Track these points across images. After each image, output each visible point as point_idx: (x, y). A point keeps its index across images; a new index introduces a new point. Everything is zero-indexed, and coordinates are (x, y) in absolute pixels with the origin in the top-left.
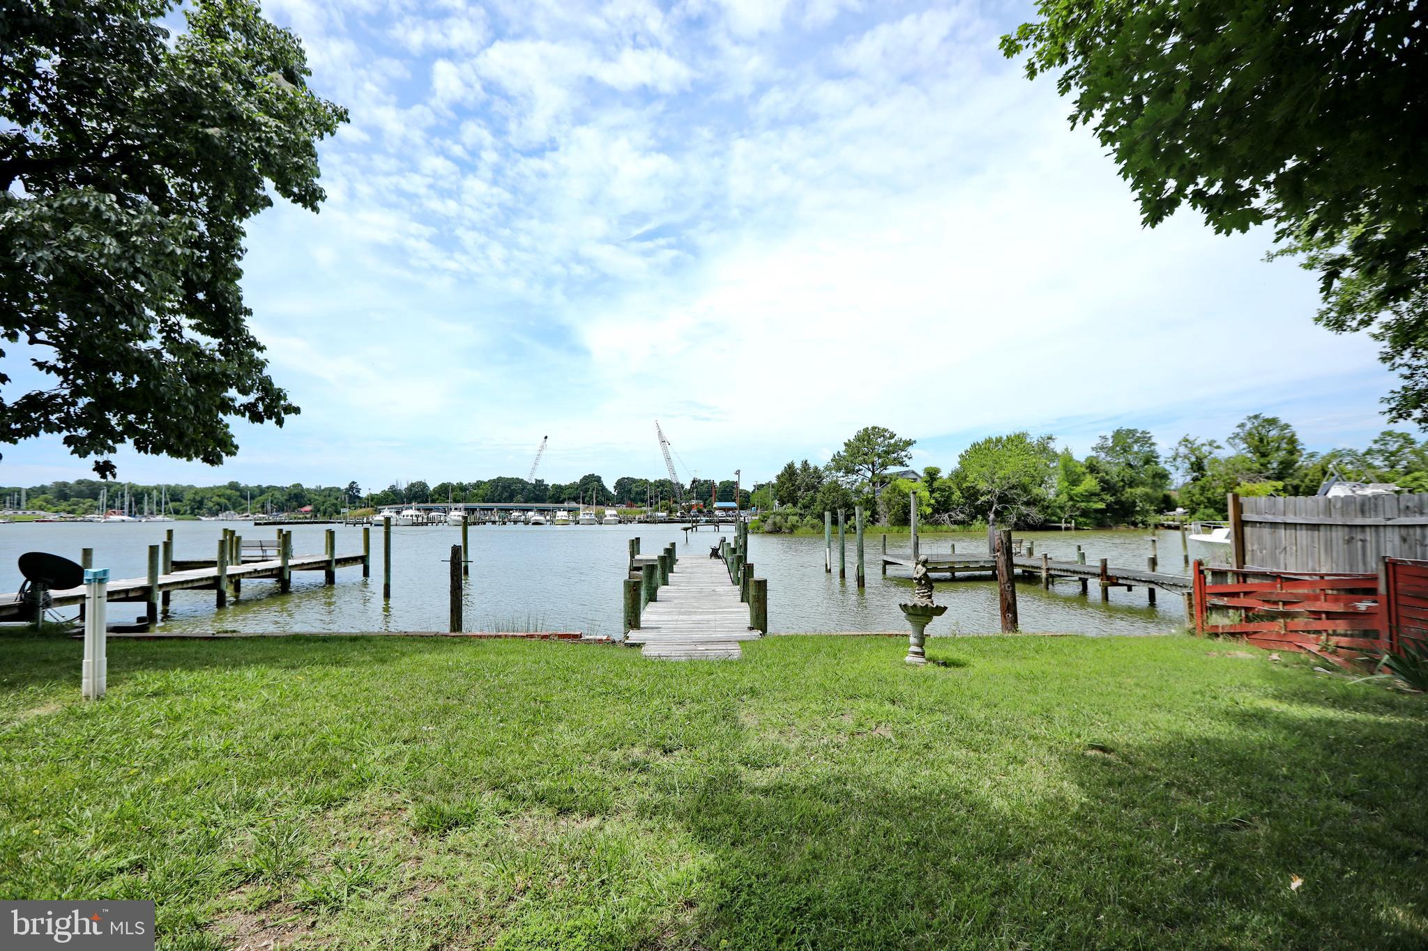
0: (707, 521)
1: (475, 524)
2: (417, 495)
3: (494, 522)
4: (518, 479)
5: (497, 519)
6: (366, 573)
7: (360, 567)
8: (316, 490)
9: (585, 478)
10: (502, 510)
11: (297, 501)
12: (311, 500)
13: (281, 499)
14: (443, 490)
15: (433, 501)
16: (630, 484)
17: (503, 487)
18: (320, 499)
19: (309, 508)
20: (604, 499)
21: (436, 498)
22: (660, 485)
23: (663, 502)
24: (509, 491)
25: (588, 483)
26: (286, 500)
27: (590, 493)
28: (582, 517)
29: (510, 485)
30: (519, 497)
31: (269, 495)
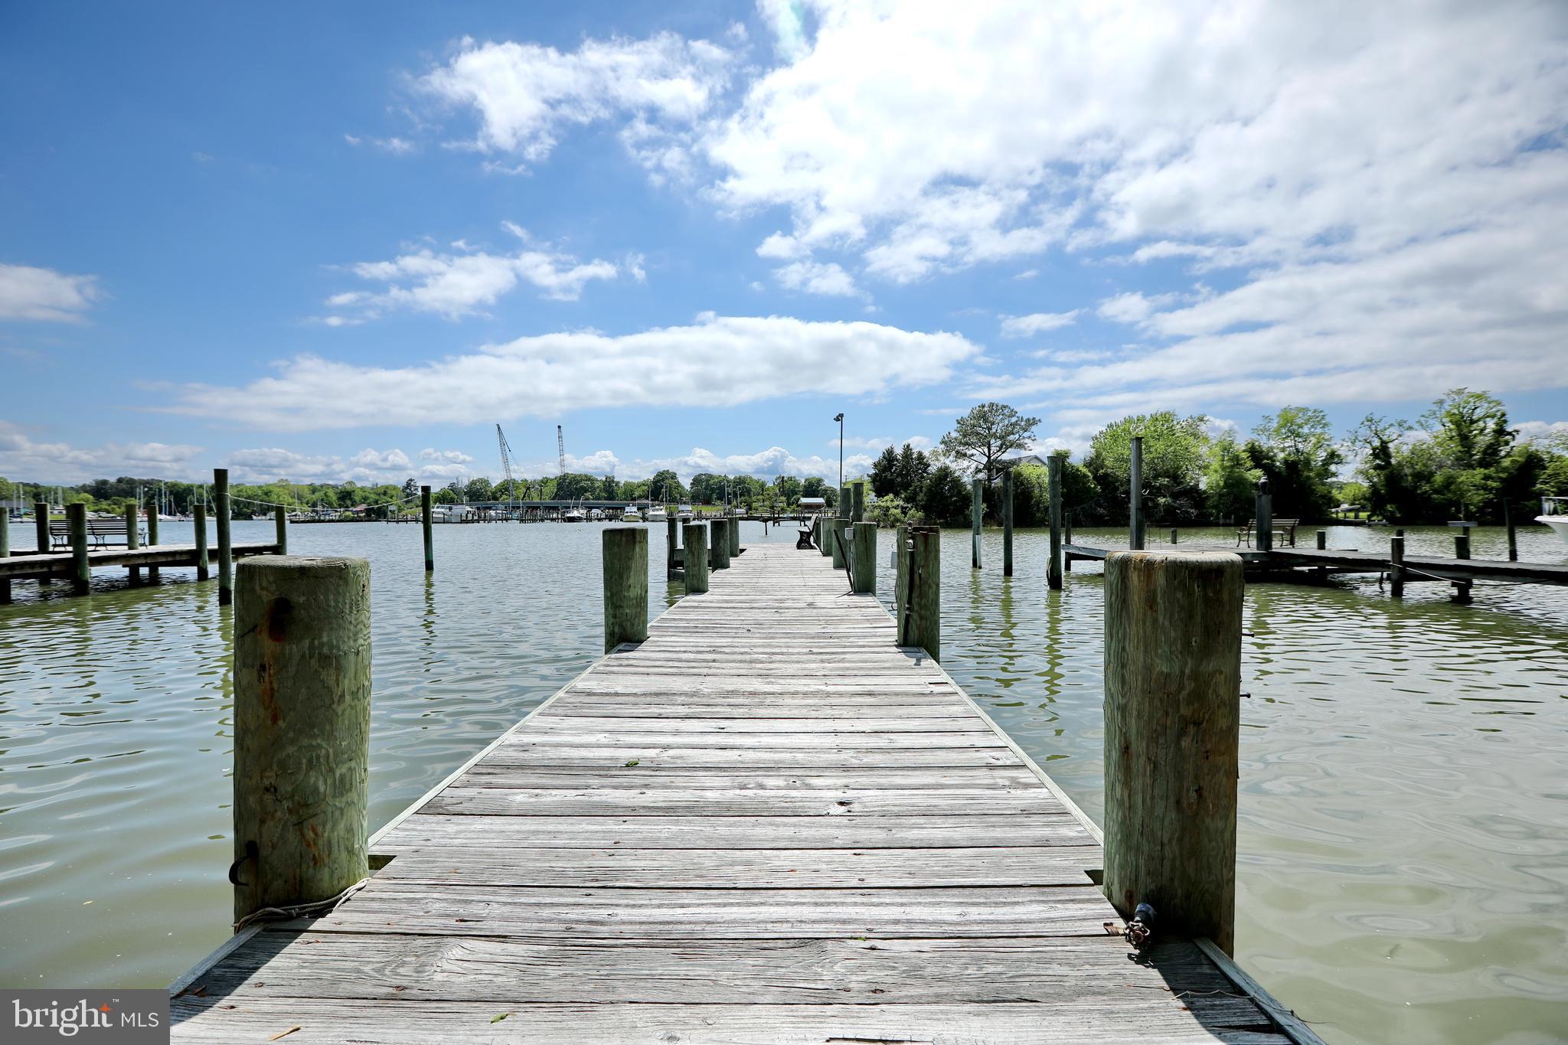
1: (531, 521)
2: (474, 493)
3: (554, 520)
5: (559, 517)
8: (371, 488)
9: (658, 475)
10: (566, 507)
11: (351, 499)
12: (365, 499)
13: (333, 498)
14: (505, 488)
15: (495, 498)
16: (708, 481)
17: (570, 483)
18: (373, 497)
19: (363, 507)
20: (678, 496)
21: (498, 496)
22: (740, 481)
23: (743, 498)
24: (576, 489)
25: (663, 480)
26: (339, 499)
27: (664, 490)
28: (651, 513)
29: (578, 482)
30: (588, 494)
31: (322, 493)
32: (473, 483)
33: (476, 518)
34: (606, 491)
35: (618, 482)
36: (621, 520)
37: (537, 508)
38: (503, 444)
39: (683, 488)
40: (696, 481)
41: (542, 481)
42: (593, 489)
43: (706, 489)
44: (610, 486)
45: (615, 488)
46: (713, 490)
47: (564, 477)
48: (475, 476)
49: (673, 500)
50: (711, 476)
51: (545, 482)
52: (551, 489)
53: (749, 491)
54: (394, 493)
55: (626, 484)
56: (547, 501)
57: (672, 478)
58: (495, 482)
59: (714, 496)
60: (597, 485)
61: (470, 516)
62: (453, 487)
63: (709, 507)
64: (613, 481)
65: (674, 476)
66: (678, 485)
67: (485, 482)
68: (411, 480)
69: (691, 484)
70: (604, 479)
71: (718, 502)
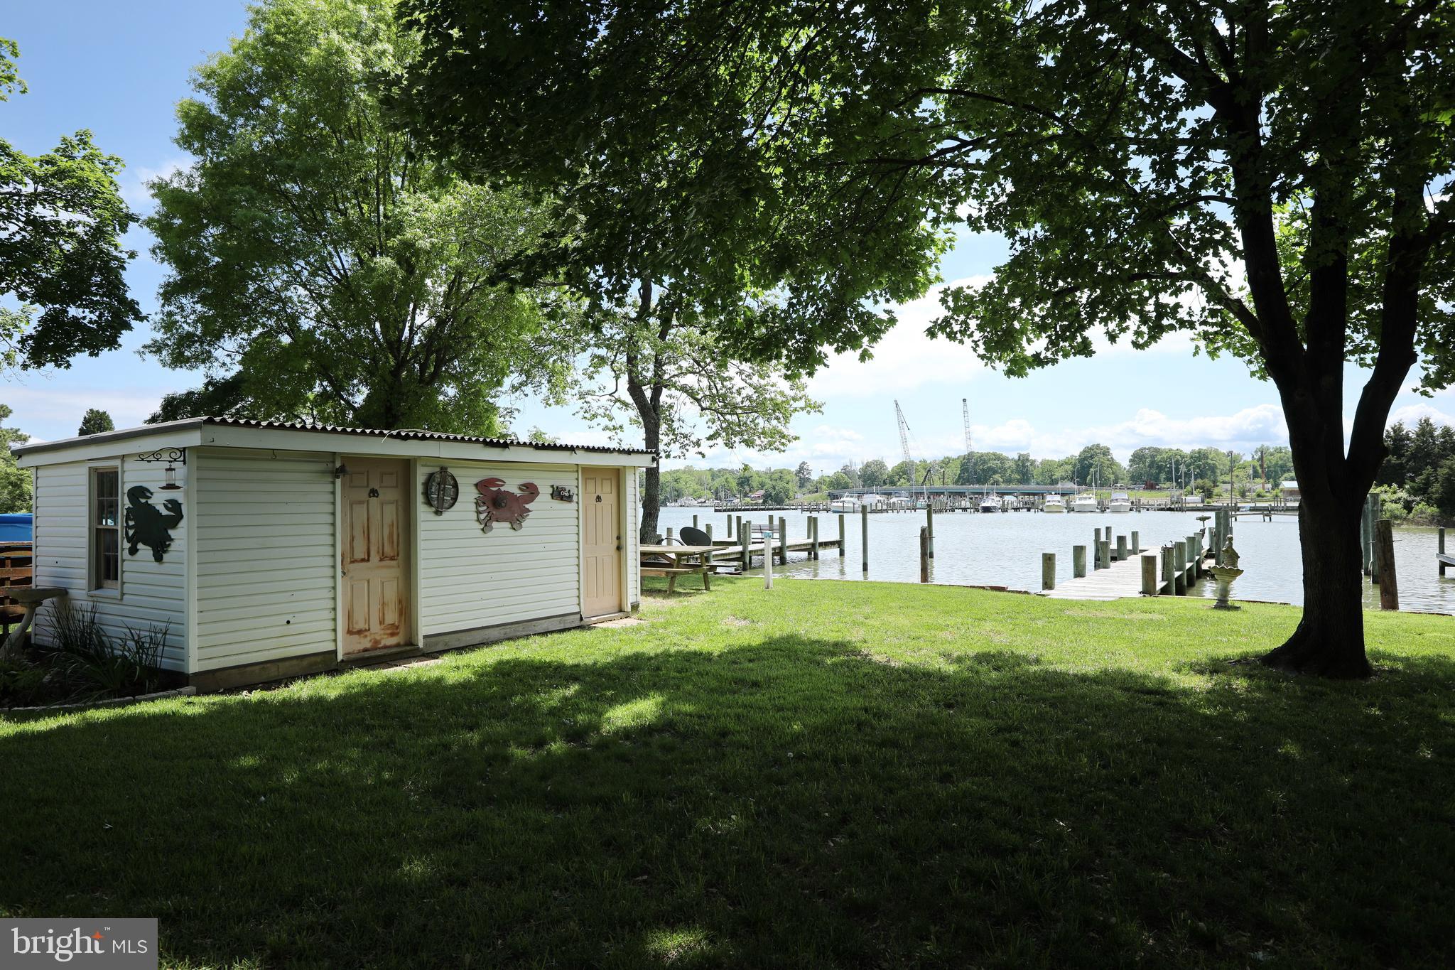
0: (1252, 509)
1: (941, 511)
2: (871, 478)
3: (965, 509)
4: (994, 454)
5: (968, 505)
6: (842, 553)
7: (837, 550)
8: (766, 473)
9: (1086, 451)
10: (974, 493)
11: (749, 485)
12: (762, 485)
13: (734, 484)
14: (904, 471)
15: (893, 483)
16: (1153, 456)
17: (975, 464)
18: (769, 484)
19: (762, 492)
20: (1112, 477)
21: (896, 480)
22: (1200, 456)
23: (1199, 481)
24: (983, 470)
25: (1092, 457)
26: (738, 484)
27: (1092, 470)
28: (1078, 502)
29: (985, 462)
30: (997, 477)
31: (723, 479)
32: (868, 465)
33: (885, 507)
34: (1018, 471)
35: (1034, 461)
36: (1042, 510)
37: (939, 494)
38: (901, 422)
39: (1119, 465)
40: (1138, 457)
41: (943, 462)
42: (1004, 470)
43: (1151, 466)
44: (1024, 466)
45: (1031, 468)
46: (1160, 468)
47: (970, 456)
48: (870, 458)
49: (1104, 483)
50: (1157, 451)
51: (946, 462)
52: (954, 471)
53: (1213, 469)
54: (788, 477)
55: (1045, 463)
56: (952, 487)
57: (1104, 454)
58: (891, 464)
59: (1163, 476)
60: (1007, 465)
61: (879, 505)
62: (846, 471)
63: (1153, 493)
64: (1028, 460)
65: (1106, 452)
66: (1112, 463)
67: (880, 465)
68: (804, 463)
69: (1131, 461)
70: (1016, 458)
71: (1168, 484)
